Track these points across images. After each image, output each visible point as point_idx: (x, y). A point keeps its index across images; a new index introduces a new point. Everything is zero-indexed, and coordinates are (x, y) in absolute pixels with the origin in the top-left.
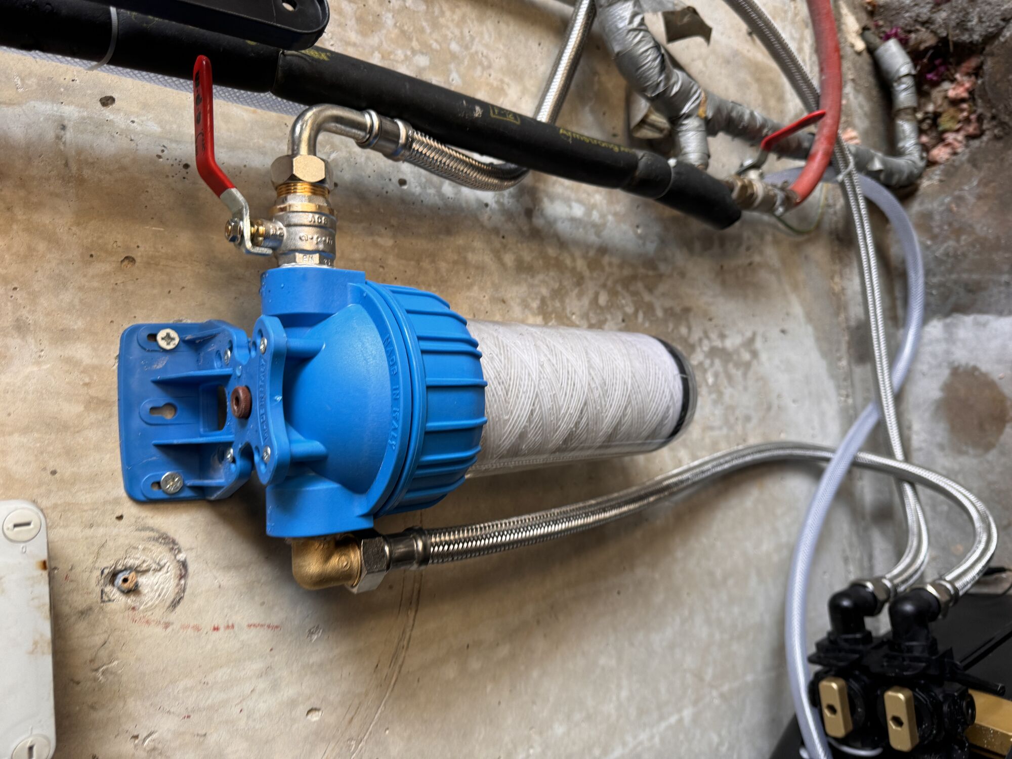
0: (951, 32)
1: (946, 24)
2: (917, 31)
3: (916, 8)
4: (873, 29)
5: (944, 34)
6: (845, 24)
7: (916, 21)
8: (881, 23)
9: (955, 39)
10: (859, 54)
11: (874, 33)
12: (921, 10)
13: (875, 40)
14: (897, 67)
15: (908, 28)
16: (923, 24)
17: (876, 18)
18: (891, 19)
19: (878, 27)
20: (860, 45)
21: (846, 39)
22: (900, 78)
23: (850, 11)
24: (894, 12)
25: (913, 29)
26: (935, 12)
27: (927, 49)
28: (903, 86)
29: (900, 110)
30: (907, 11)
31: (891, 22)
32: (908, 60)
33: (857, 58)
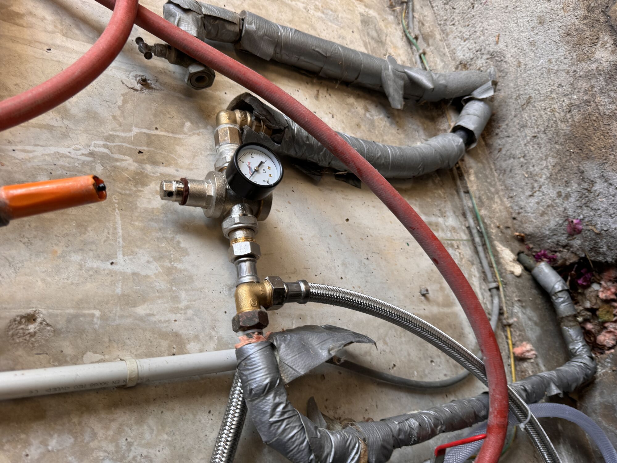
0: (588, 254)
1: (582, 248)
2: (560, 252)
3: (555, 237)
4: (526, 251)
5: (583, 256)
6: (503, 258)
7: (557, 244)
8: (531, 246)
9: (593, 259)
10: (519, 277)
11: (527, 255)
12: (559, 238)
13: (530, 261)
14: (552, 285)
15: (553, 249)
16: (564, 247)
17: (527, 242)
18: (539, 243)
19: (530, 249)
20: (518, 269)
21: (505, 269)
22: (556, 293)
23: (504, 246)
24: (539, 239)
25: (557, 250)
26: (571, 240)
27: (572, 264)
28: (561, 300)
29: (563, 318)
30: (549, 239)
31: (539, 245)
32: (560, 278)
33: (518, 280)
